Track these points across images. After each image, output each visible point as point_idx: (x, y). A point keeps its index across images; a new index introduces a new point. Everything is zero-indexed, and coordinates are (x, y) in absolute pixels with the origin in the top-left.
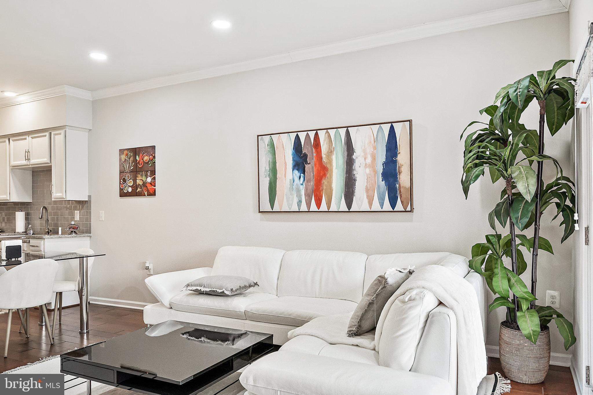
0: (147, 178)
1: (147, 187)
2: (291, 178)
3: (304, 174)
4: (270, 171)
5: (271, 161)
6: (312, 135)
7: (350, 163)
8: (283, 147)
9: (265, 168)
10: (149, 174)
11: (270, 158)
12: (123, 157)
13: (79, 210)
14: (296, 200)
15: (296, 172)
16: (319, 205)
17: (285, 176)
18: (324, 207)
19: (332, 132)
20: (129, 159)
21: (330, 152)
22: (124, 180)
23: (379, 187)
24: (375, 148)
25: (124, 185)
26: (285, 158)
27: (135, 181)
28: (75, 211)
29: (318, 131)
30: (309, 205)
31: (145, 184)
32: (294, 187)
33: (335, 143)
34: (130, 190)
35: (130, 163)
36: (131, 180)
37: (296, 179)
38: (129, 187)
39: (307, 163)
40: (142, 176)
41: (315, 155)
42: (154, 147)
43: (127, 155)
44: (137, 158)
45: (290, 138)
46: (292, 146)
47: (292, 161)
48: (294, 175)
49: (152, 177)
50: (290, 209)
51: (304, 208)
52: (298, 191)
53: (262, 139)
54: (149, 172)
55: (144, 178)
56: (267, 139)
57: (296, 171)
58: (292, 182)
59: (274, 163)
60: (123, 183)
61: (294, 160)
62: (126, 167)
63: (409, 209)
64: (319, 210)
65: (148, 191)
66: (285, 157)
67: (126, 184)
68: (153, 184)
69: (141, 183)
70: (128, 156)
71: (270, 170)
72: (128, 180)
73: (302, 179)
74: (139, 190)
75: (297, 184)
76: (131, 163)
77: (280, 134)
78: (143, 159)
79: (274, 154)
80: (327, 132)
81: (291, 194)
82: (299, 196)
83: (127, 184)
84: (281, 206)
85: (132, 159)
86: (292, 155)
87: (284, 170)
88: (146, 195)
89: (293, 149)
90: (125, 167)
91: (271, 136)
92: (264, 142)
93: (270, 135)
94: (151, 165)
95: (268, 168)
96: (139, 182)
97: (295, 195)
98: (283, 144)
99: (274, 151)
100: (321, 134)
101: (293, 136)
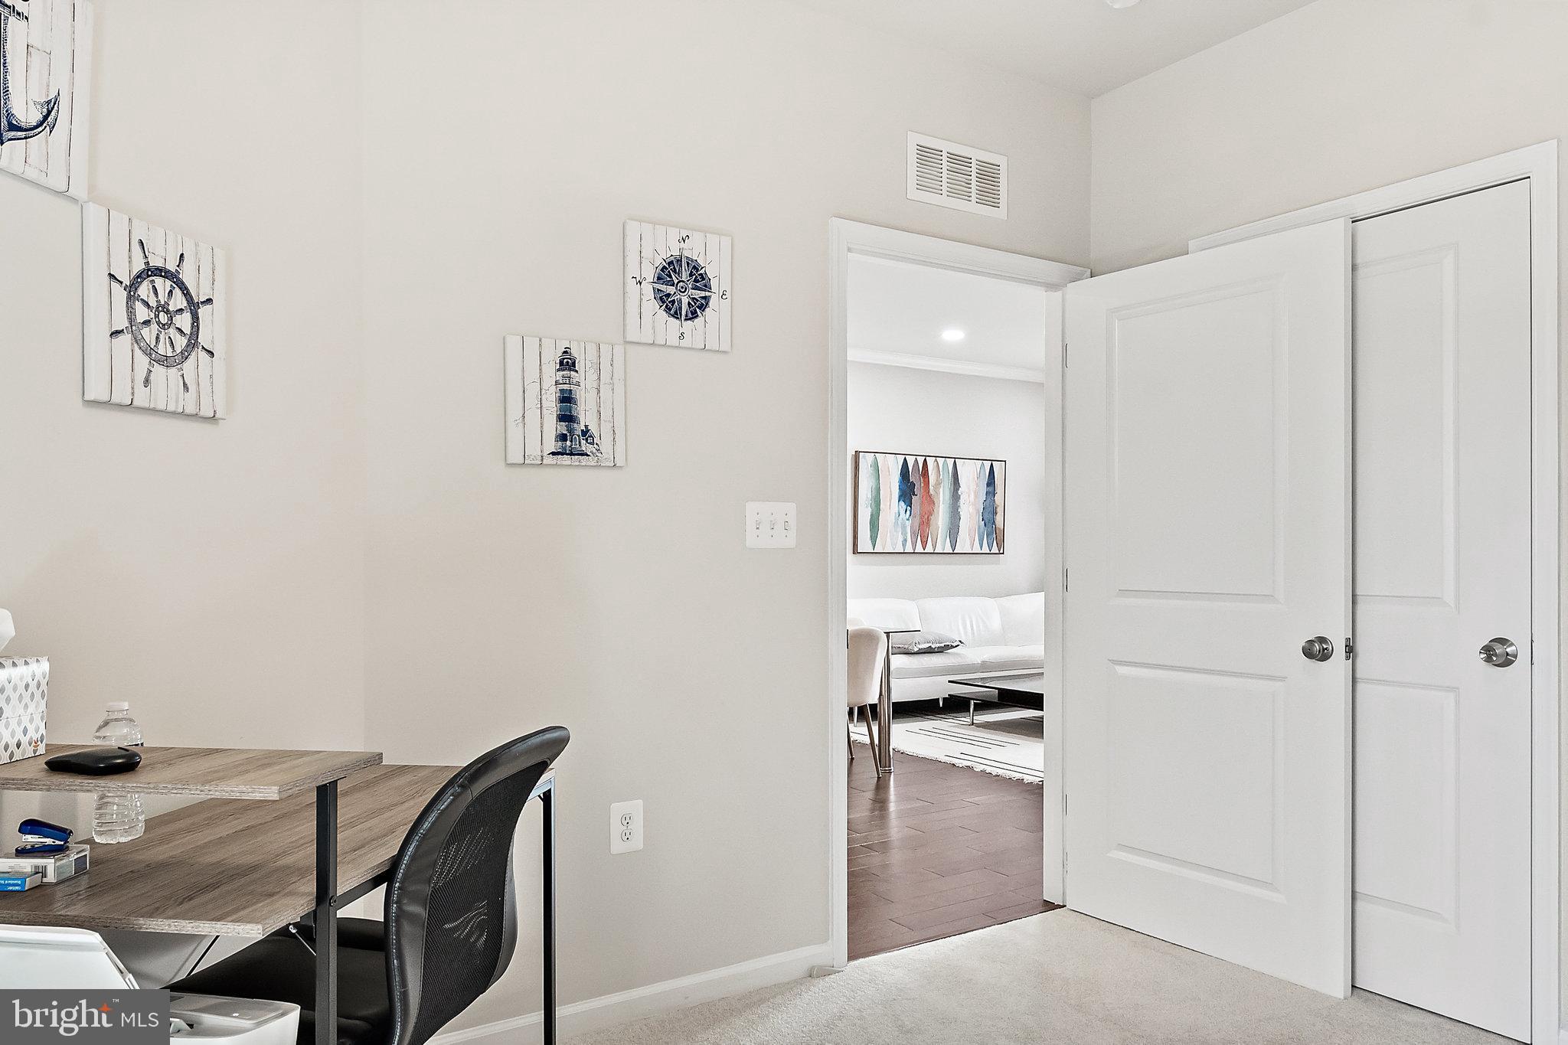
2: (897, 511)
3: (911, 507)
4: (873, 500)
5: (874, 486)
6: (921, 460)
7: (955, 497)
8: (889, 472)
9: (866, 494)
11: (872, 483)
14: (901, 539)
15: (902, 503)
16: (924, 545)
17: (890, 508)
18: (929, 549)
19: (941, 461)
21: (938, 484)
23: (979, 527)
24: (977, 485)
26: (890, 485)
29: (927, 458)
30: (914, 545)
32: (900, 522)
33: (943, 474)
37: (902, 512)
39: (914, 494)
41: (922, 485)
45: (896, 461)
46: (899, 471)
47: (898, 490)
48: (900, 507)
50: (894, 549)
51: (909, 549)
52: (904, 527)
53: (864, 457)
56: (870, 457)
58: (898, 515)
59: (878, 490)
61: (900, 488)
63: (1001, 552)
64: (925, 551)
66: (890, 483)
71: (872, 498)
73: (908, 512)
75: (902, 519)
77: (885, 454)
79: (878, 477)
80: (936, 460)
81: (896, 531)
82: (904, 533)
84: (884, 545)
86: (899, 482)
87: (889, 500)
89: (900, 475)
92: (866, 461)
93: (874, 454)
95: (869, 495)
97: (900, 533)
98: (889, 468)
99: (878, 474)
100: (930, 461)
101: (901, 459)
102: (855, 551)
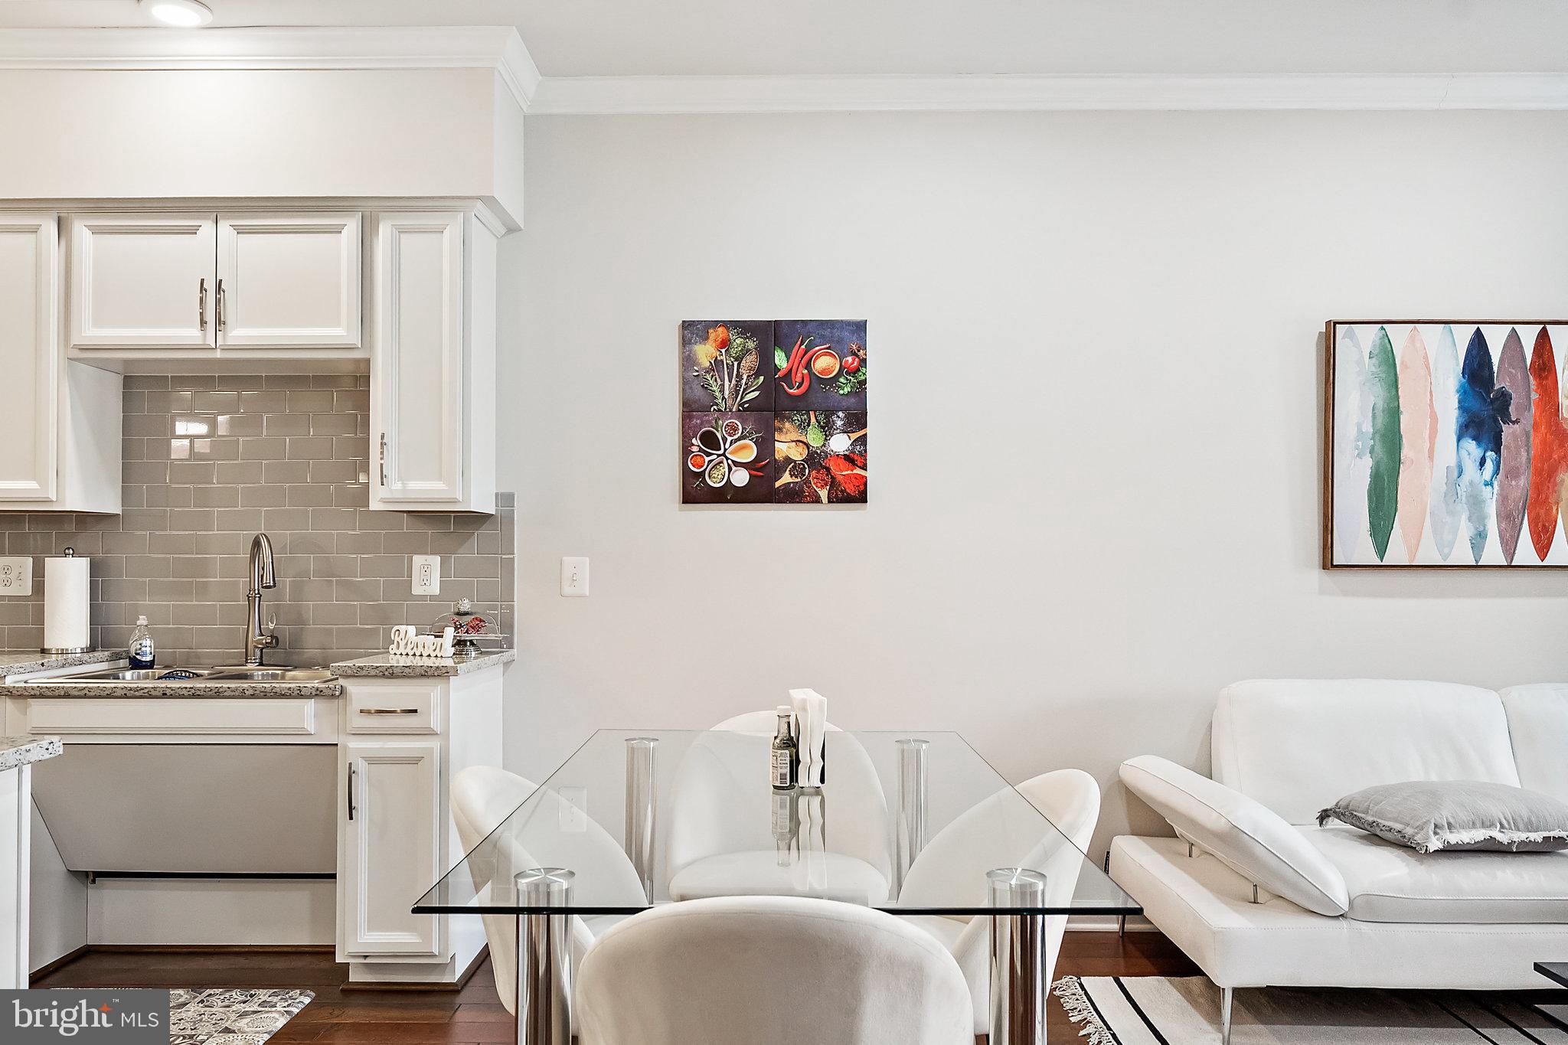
0: (827, 436)
1: (828, 469)
2: (1453, 463)
3: (1498, 452)
4: (1378, 437)
5: (1380, 404)
6: (1529, 334)
8: (1428, 368)
9: (1359, 426)
10: (839, 423)
11: (1377, 395)
12: (705, 353)
13: (444, 552)
14: (1466, 531)
15: (1470, 445)
16: (1543, 547)
17: (1431, 457)
18: (1559, 553)
20: (739, 359)
22: (710, 441)
25: (707, 459)
26: (1431, 400)
27: (765, 445)
28: (416, 558)
29: (1548, 326)
30: (1510, 546)
31: (815, 460)
32: (1462, 491)
34: (740, 478)
35: (739, 376)
36: (747, 441)
37: (1471, 466)
38: (734, 468)
39: (1507, 420)
40: (804, 427)
41: (1534, 396)
42: (860, 327)
43: (725, 344)
44: (780, 359)
45: (1451, 339)
46: (1458, 365)
47: (1457, 411)
48: (1463, 453)
49: (854, 436)
50: (1445, 558)
51: (1492, 555)
52: (1476, 503)
53: (1351, 336)
54: (841, 414)
55: (814, 438)
56: (1369, 335)
57: (1470, 441)
58: (1456, 474)
59: (1393, 413)
60: (701, 450)
61: (1462, 407)
62: (722, 391)
64: (1545, 563)
65: (833, 483)
66: (1431, 395)
67: (719, 456)
68: (856, 458)
69: (798, 454)
70: (733, 352)
71: (1374, 434)
72: (729, 439)
73: (1489, 466)
74: (786, 478)
75: (1471, 483)
76: (745, 377)
77: (1416, 325)
78: (808, 366)
79: (1394, 384)
81: (1451, 513)
82: (1477, 518)
83: (724, 455)
84: (1413, 548)
85: (750, 361)
86: (1458, 391)
87: (1427, 437)
88: (825, 499)
89: (1463, 373)
90: (715, 388)
91: (1382, 328)
92: (1357, 345)
93: (1380, 325)
94: (847, 390)
95: (1368, 428)
96: (786, 447)
97: (1464, 517)
98: (1426, 358)
99: (1392, 374)
100: (1560, 335)
101: (1464, 335)
102: (1328, 563)
